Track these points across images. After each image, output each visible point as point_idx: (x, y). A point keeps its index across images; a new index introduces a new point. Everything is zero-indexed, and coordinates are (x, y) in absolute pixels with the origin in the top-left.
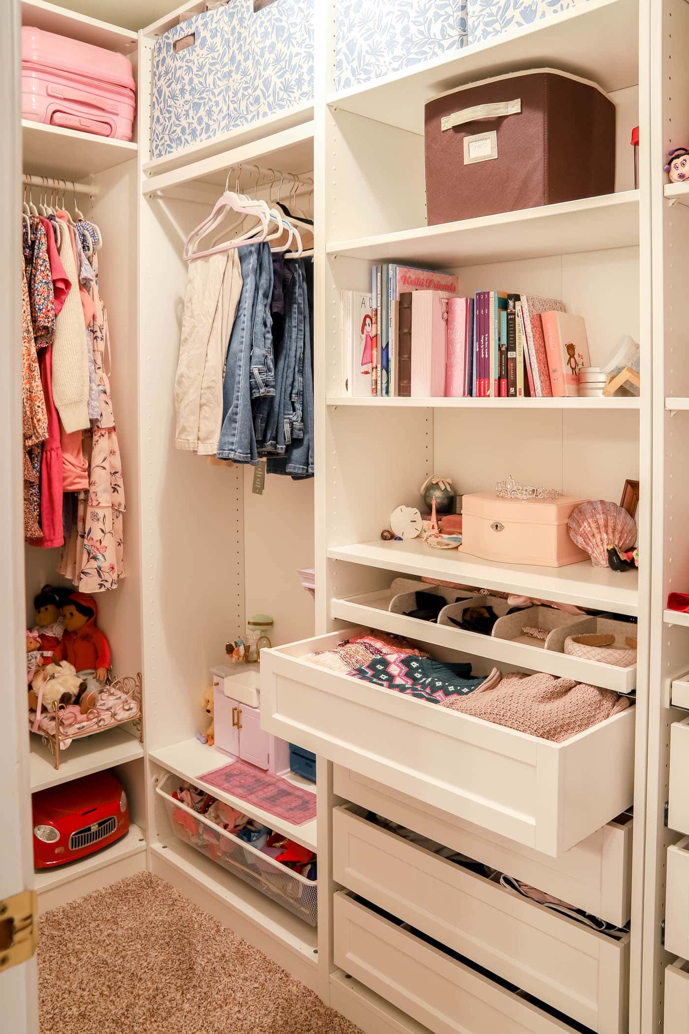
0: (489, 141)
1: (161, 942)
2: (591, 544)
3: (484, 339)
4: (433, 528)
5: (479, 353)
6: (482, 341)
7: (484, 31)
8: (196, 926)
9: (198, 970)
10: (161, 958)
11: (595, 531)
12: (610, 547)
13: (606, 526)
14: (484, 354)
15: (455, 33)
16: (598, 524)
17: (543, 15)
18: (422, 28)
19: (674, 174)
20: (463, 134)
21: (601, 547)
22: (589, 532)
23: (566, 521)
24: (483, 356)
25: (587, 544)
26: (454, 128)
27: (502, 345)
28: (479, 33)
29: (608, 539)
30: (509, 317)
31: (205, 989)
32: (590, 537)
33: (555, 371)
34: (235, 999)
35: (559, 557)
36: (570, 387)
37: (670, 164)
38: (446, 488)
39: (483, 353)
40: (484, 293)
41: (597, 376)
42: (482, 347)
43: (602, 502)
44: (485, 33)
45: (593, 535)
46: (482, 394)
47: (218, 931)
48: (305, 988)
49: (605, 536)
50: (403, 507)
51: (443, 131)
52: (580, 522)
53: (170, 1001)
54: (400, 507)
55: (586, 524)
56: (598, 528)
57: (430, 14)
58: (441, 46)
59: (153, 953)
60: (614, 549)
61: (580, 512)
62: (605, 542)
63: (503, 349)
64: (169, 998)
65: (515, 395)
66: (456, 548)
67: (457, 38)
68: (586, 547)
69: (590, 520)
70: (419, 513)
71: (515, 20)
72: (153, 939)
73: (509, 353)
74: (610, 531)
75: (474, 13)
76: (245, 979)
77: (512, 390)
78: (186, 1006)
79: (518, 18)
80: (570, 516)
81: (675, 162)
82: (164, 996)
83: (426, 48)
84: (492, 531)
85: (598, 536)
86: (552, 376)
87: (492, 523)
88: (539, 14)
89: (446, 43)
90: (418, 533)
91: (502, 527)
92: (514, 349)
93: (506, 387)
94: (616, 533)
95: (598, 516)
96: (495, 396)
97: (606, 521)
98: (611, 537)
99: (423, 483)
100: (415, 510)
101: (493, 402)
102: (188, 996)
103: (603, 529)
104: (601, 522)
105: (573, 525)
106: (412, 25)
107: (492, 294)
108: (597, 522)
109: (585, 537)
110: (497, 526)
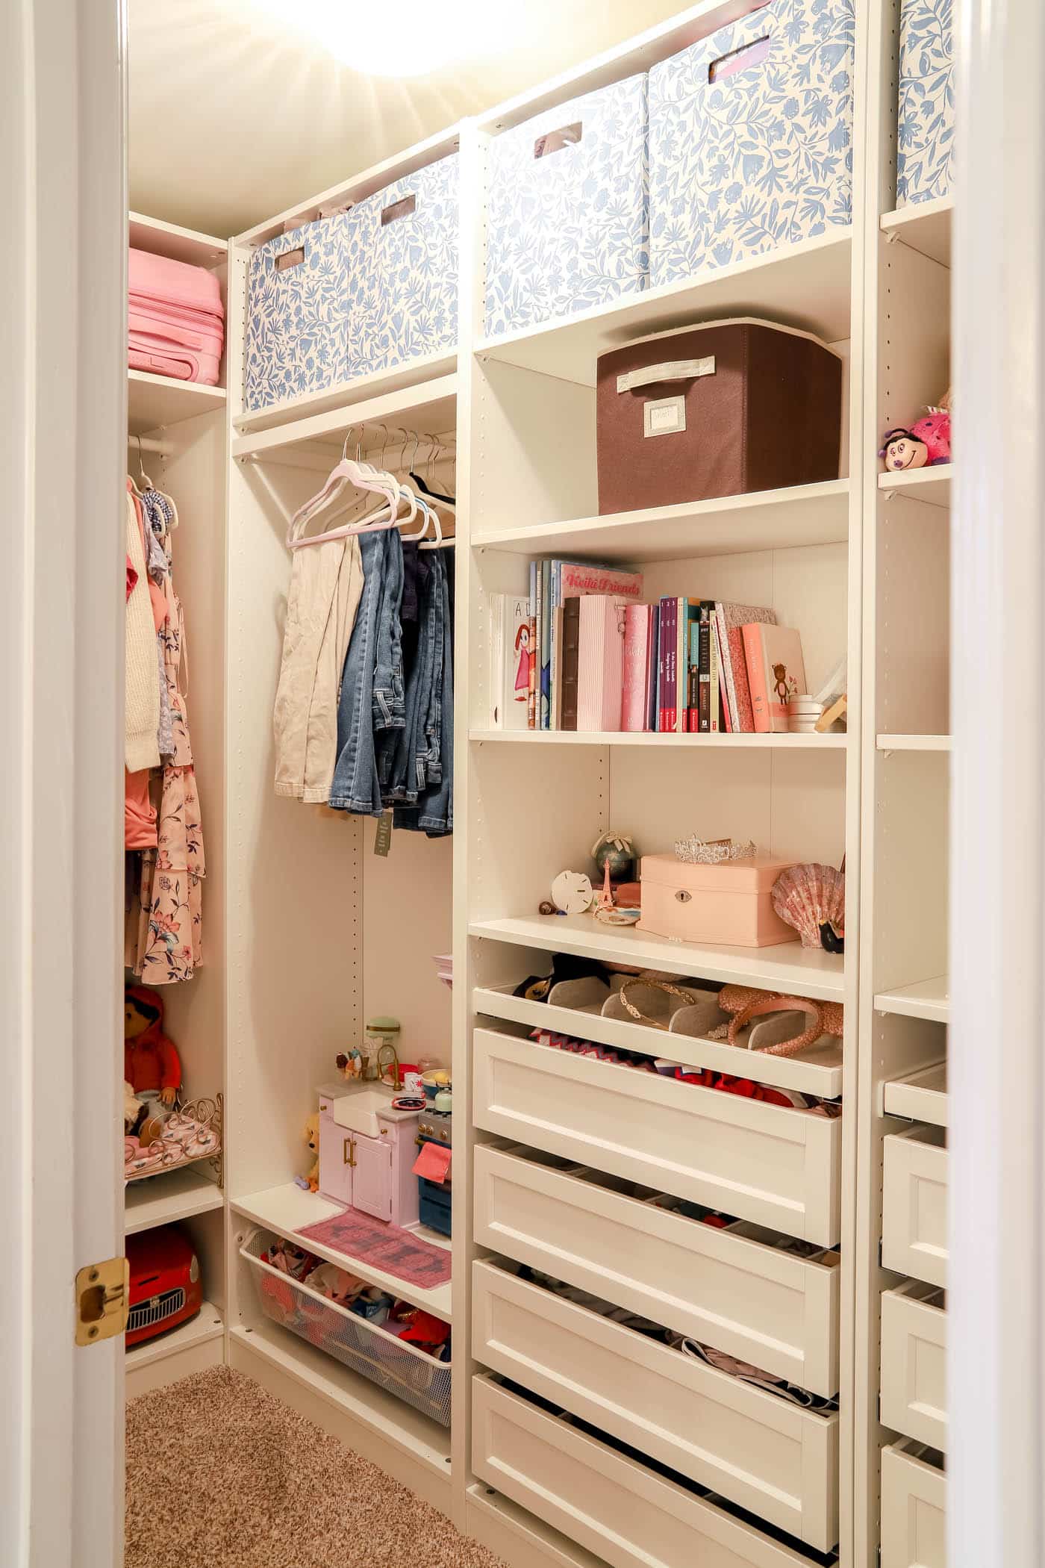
0: (675, 408)
1: (242, 1453)
2: (800, 919)
3: (670, 657)
4: (606, 899)
5: (664, 676)
6: (668, 660)
7: (669, 271)
8: (289, 1433)
9: (292, 1488)
10: (242, 1474)
11: (806, 902)
12: (823, 922)
13: (820, 896)
14: (670, 677)
15: (634, 271)
16: (810, 894)
17: (740, 256)
18: (593, 262)
19: (891, 460)
20: (644, 398)
21: (813, 922)
22: (799, 903)
23: (769, 889)
24: (668, 680)
25: (796, 919)
26: (633, 390)
27: (693, 666)
28: (663, 272)
29: (822, 912)
30: (702, 630)
31: (301, 1512)
32: (800, 910)
33: (758, 699)
34: (339, 1524)
35: (760, 935)
36: (777, 721)
37: (885, 448)
38: (623, 849)
39: (668, 675)
40: (671, 600)
41: (811, 707)
42: (668, 667)
43: (816, 866)
44: (671, 274)
45: (804, 908)
46: (667, 728)
47: (319, 1440)
48: (433, 1510)
49: (818, 908)
50: (568, 873)
51: (620, 394)
52: (788, 890)
53: (253, 1527)
54: (563, 873)
55: (794, 893)
56: (810, 898)
57: (604, 246)
58: (616, 287)
59: (231, 1468)
60: (827, 925)
61: (788, 878)
62: (819, 916)
63: (694, 671)
64: (252, 1523)
65: (707, 730)
66: (633, 924)
67: (636, 277)
68: (795, 922)
69: (800, 889)
70: (588, 880)
71: (706, 260)
72: (231, 1450)
73: (701, 676)
74: (825, 902)
75: (657, 247)
76: (355, 1499)
77: (704, 723)
78: (275, 1533)
79: (710, 257)
80: (775, 883)
81: (891, 445)
82: (245, 1521)
83: (598, 289)
84: (677, 902)
85: (809, 909)
86: (756, 705)
87: (676, 891)
88: (734, 256)
89: (623, 283)
90: (587, 906)
91: (689, 897)
92: (707, 671)
93: (697, 719)
94: (833, 905)
95: (810, 884)
96: (683, 731)
98: (826, 910)
99: (594, 843)
100: (584, 876)
101: (679, 738)
102: (277, 1521)
103: (815, 900)
104: (814, 891)
105: (779, 894)
106: (581, 259)
107: (680, 601)
108: (808, 890)
109: (793, 909)
110: (682, 895)
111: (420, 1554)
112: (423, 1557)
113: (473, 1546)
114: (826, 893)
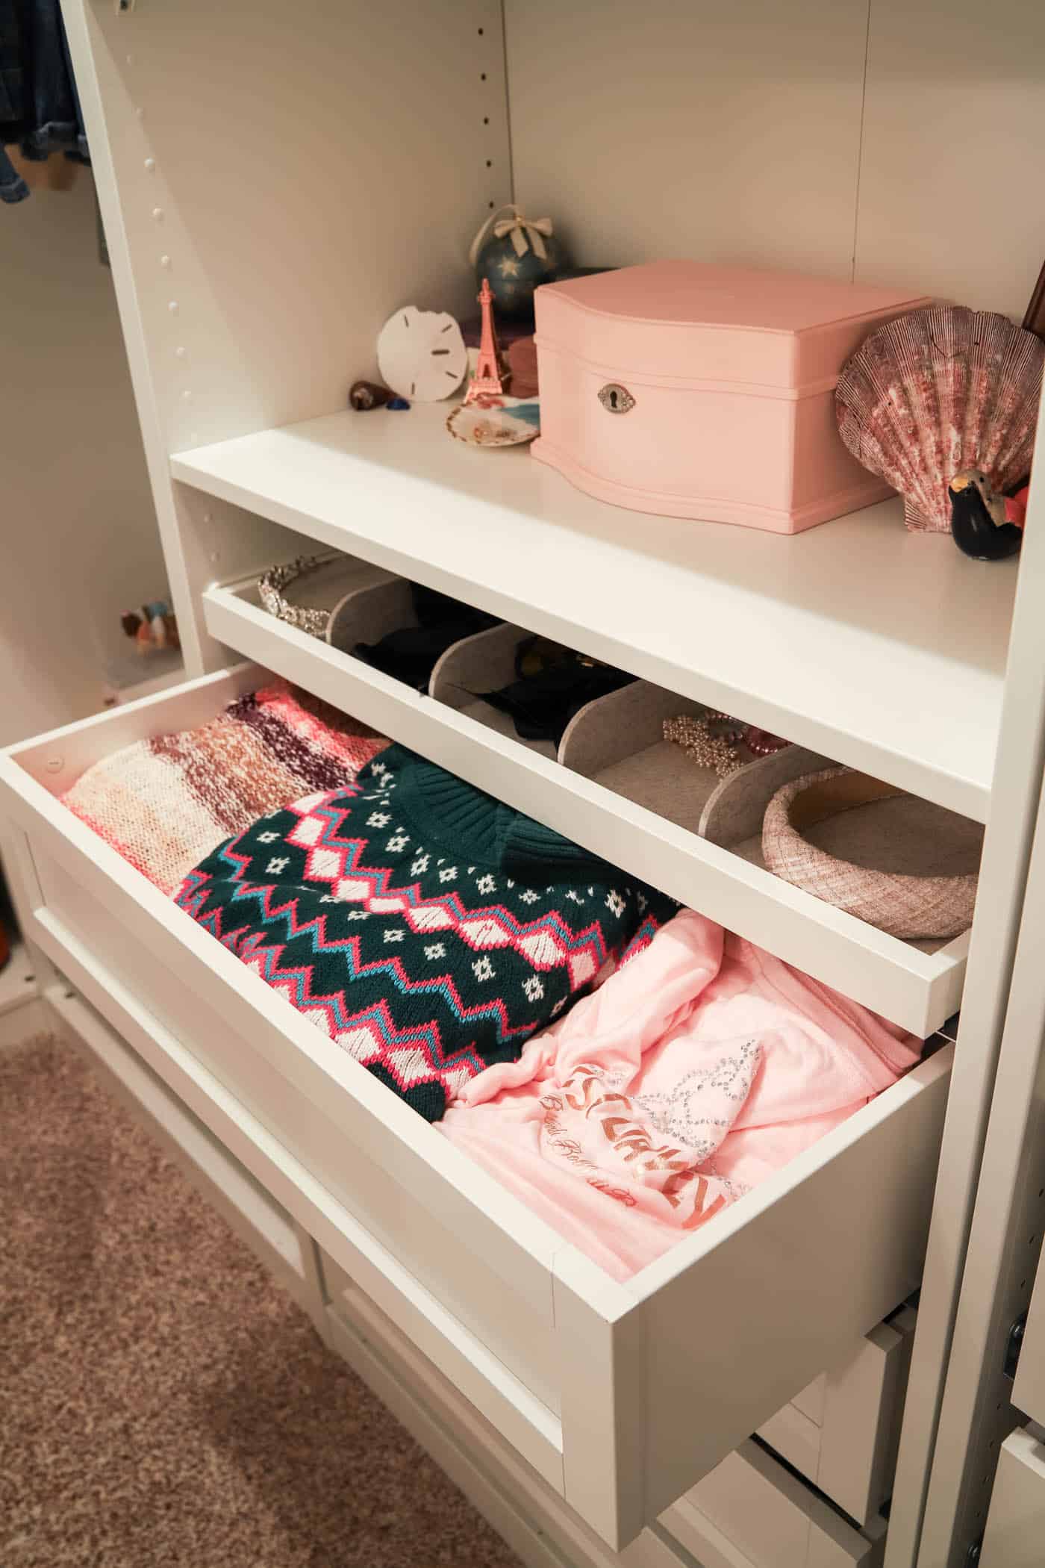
1: (42, 1193)
2: (904, 462)
4: (487, 373)
8: (114, 1159)
9: (101, 1257)
10: (36, 1229)
11: (922, 416)
13: (961, 402)
16: (935, 397)
21: (935, 470)
22: (902, 420)
23: (832, 381)
25: (893, 462)
29: (963, 445)
31: (104, 1304)
32: (903, 437)
34: (155, 1328)
35: (798, 503)
38: (531, 251)
43: (961, 314)
45: (915, 435)
47: (154, 1170)
48: (293, 1305)
49: (953, 436)
50: (411, 312)
52: (877, 384)
53: (34, 1327)
54: (399, 316)
55: (893, 393)
56: (934, 409)
59: (24, 1219)
60: (972, 490)
61: (881, 354)
64: (31, 1321)
66: (526, 444)
68: (889, 470)
69: (909, 382)
70: (456, 329)
72: (28, 1186)
74: (973, 417)
76: (184, 1283)
78: (61, 1342)
80: (847, 364)
82: (24, 1318)
84: (602, 413)
85: (930, 438)
90: (455, 384)
94: (994, 425)
95: (938, 367)
97: (964, 382)
98: (974, 439)
99: (475, 235)
100: (446, 319)
102: (70, 1319)
103: (947, 414)
104: (947, 387)
105: (856, 396)
108: (931, 387)
109: (888, 438)
110: (614, 396)
111: (259, 1391)
112: (264, 1395)
113: (342, 1374)
114: (979, 392)
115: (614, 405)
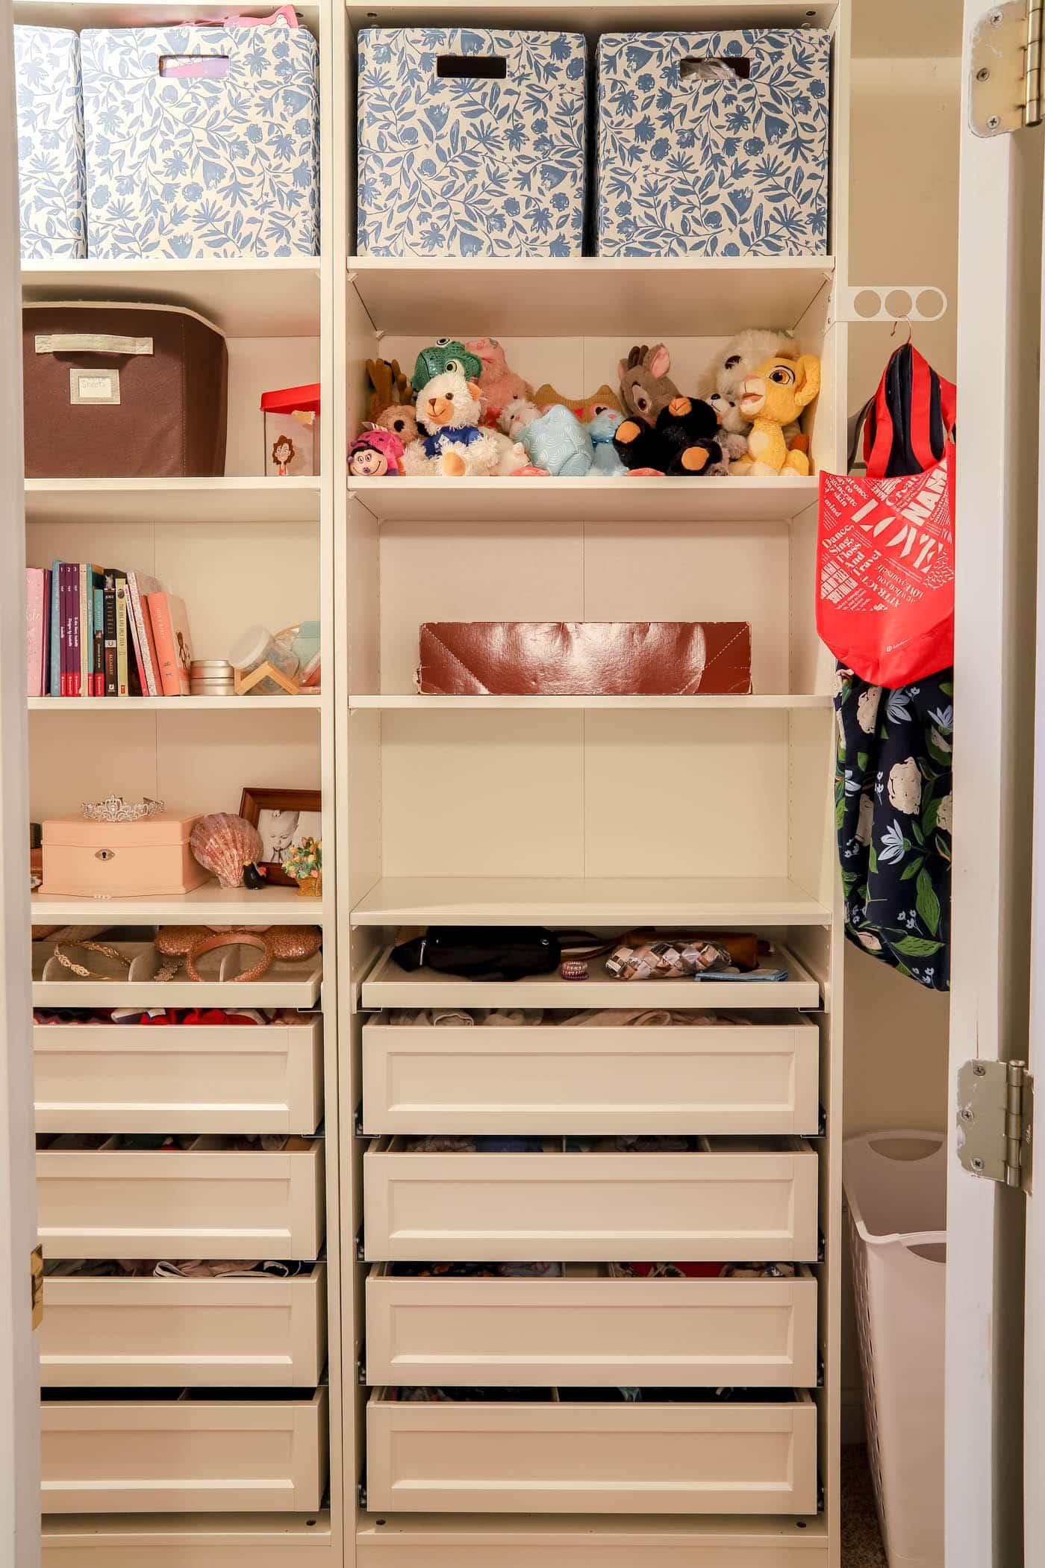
0: (108, 381)
2: (220, 863)
3: (73, 623)
5: (64, 642)
6: (69, 625)
7: (114, 247)
11: (223, 847)
12: (243, 864)
13: (234, 841)
14: (73, 642)
15: (70, 235)
16: (225, 840)
17: (200, 254)
20: (68, 364)
21: (231, 864)
22: (217, 849)
23: (188, 840)
24: (70, 644)
25: (216, 864)
26: (55, 353)
27: (98, 632)
28: (106, 245)
29: (238, 855)
30: (113, 597)
32: (218, 855)
33: (167, 664)
35: (185, 881)
36: (182, 685)
39: (70, 640)
40: (72, 566)
41: (216, 671)
42: (70, 632)
43: (224, 814)
44: (116, 251)
45: (222, 853)
46: (70, 692)
49: (235, 852)
51: (38, 354)
52: (204, 839)
55: (211, 840)
56: (226, 844)
57: (29, 198)
58: (46, 246)
60: (249, 866)
61: (204, 828)
62: (236, 859)
63: (99, 636)
65: (115, 694)
66: (37, 889)
67: (72, 242)
68: (215, 866)
69: (215, 836)
71: (160, 247)
73: (106, 642)
74: (239, 845)
75: (98, 218)
77: (111, 687)
79: (166, 246)
80: (191, 833)
84: (100, 863)
85: (227, 854)
86: (164, 670)
87: (97, 850)
88: (195, 252)
89: (56, 244)
91: (112, 855)
92: (114, 637)
93: (104, 683)
95: (223, 831)
96: (89, 695)
97: (233, 834)
98: (241, 853)
101: (85, 702)
103: (231, 845)
104: (229, 836)
105: (197, 843)
107: (83, 568)
108: (224, 837)
109: (213, 856)
110: (104, 854)
114: (239, 837)
115: (104, 857)
